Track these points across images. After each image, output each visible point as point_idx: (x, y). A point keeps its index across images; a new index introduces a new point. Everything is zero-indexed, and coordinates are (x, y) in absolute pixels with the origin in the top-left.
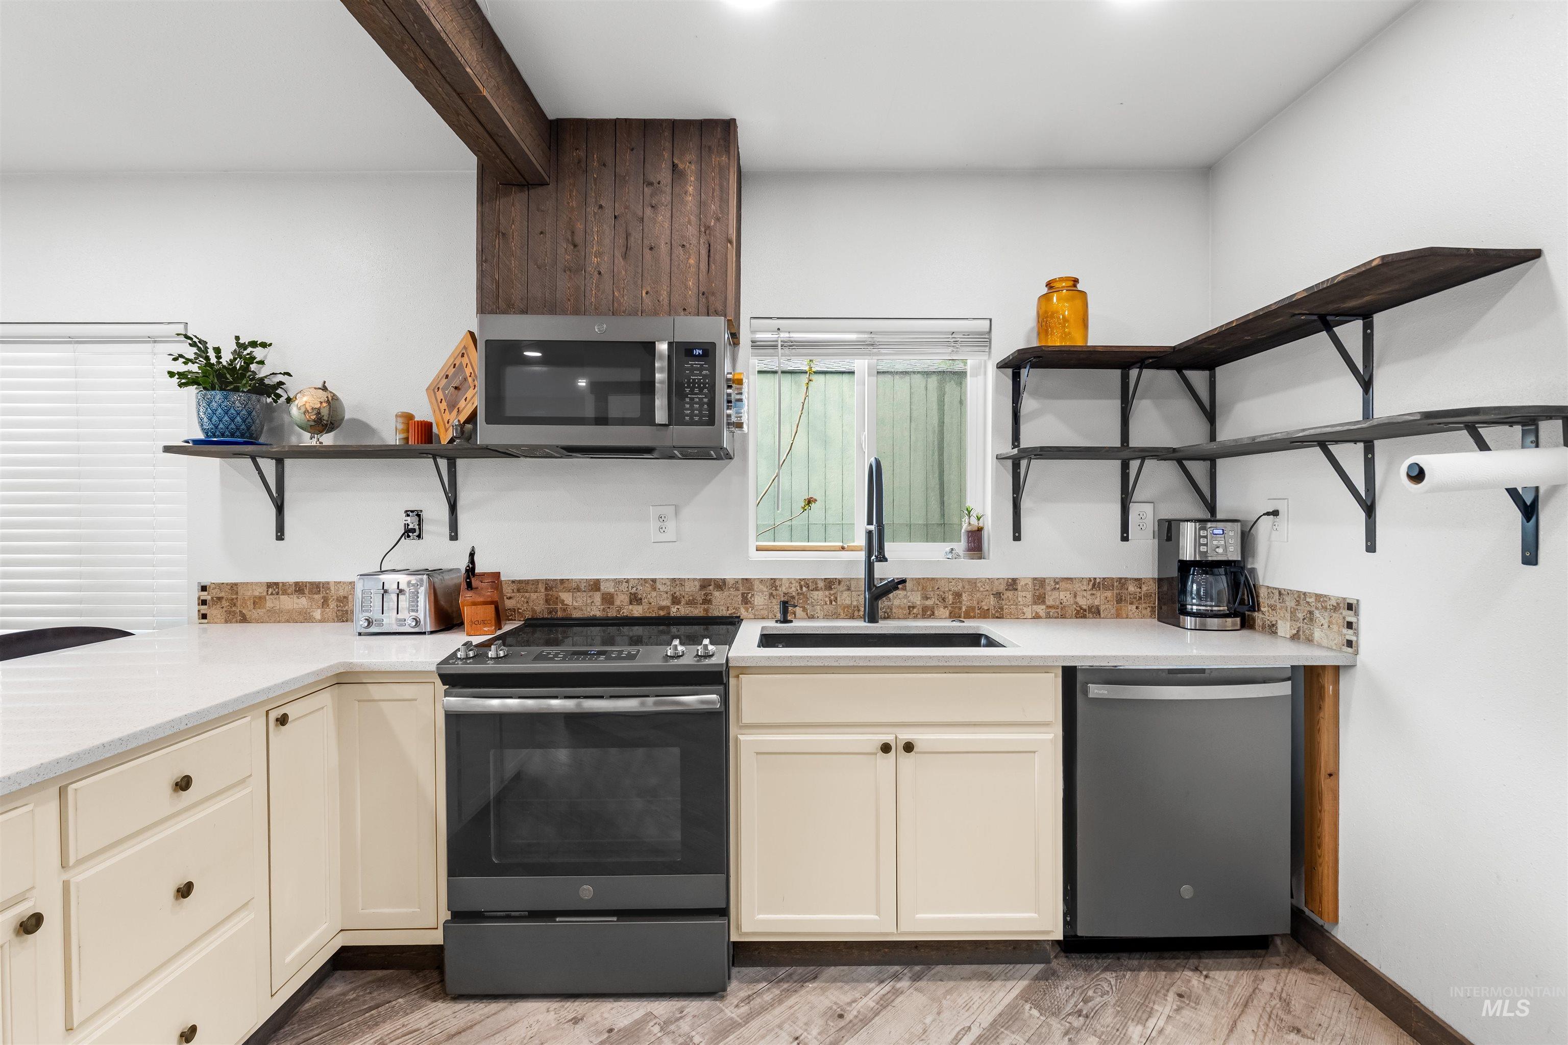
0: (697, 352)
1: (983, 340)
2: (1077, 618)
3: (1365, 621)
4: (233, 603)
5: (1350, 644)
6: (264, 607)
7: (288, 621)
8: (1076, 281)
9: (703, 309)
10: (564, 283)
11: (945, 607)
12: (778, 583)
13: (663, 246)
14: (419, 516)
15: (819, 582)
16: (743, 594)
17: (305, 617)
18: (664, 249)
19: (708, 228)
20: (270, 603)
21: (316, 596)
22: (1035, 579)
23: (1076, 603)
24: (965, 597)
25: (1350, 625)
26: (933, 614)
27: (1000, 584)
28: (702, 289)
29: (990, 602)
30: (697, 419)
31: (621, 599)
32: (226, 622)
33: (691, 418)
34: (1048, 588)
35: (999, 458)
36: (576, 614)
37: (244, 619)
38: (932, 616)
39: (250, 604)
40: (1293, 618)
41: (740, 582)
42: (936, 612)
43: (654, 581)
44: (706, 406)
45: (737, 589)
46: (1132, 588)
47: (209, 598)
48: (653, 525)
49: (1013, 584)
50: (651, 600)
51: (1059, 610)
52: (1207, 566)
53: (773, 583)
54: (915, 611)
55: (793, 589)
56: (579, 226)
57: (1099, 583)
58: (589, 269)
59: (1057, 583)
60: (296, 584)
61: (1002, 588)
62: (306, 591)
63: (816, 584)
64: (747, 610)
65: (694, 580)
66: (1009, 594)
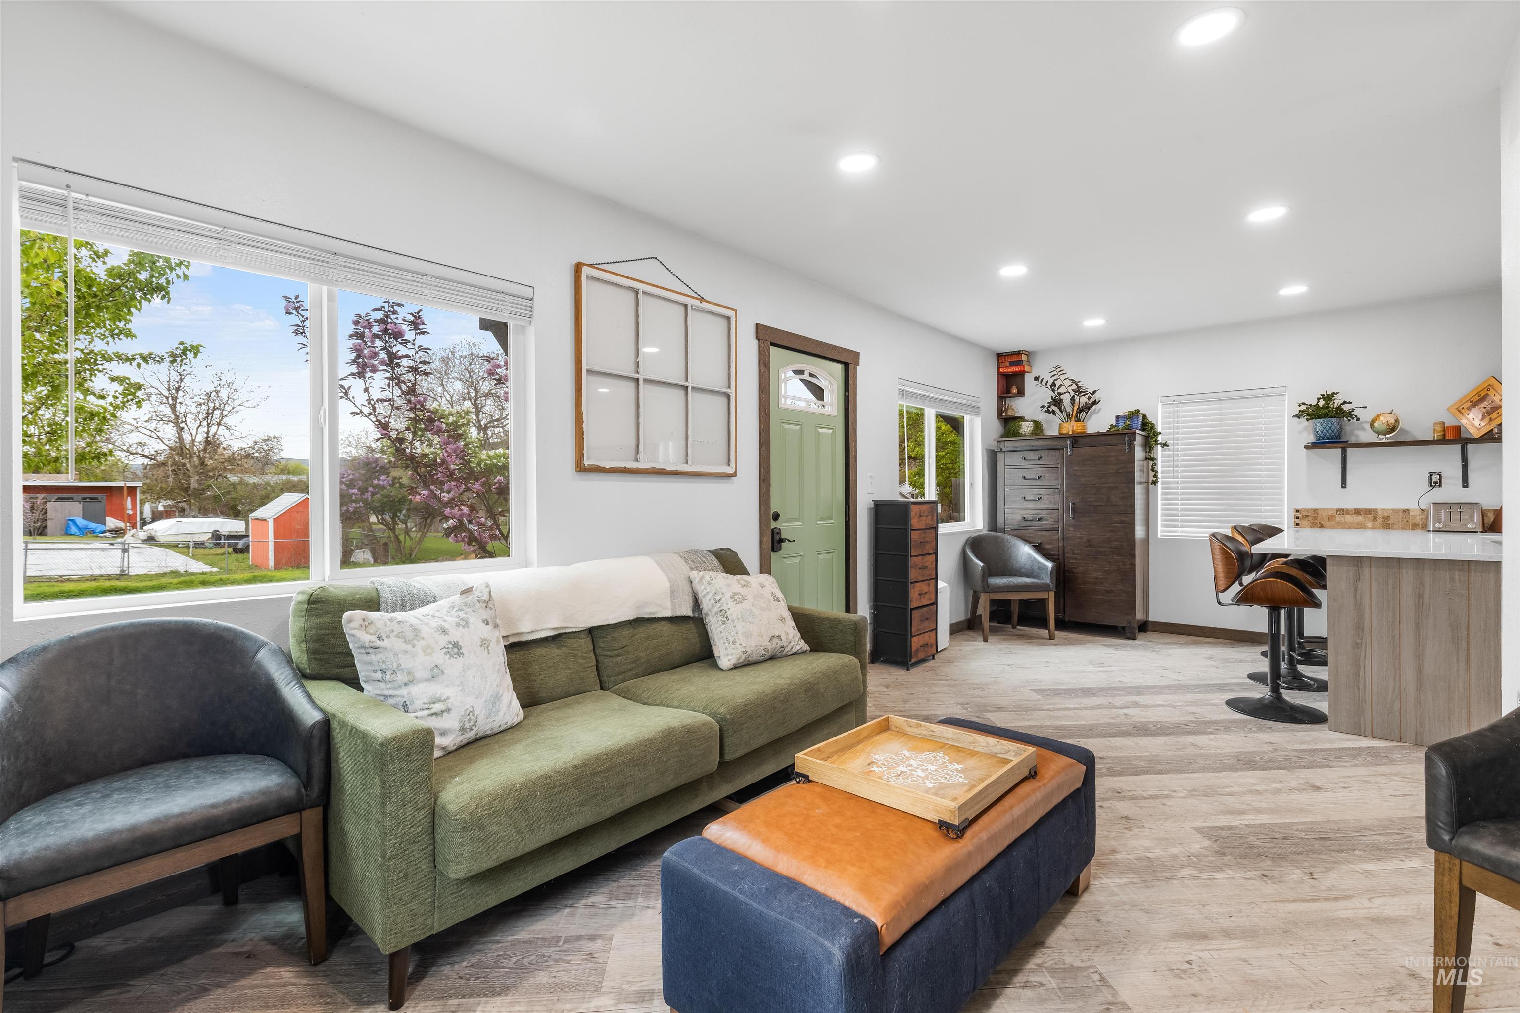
4: (1315, 518)
7: (1350, 528)
14: (1440, 475)
17: (1361, 526)
20: (1339, 518)
21: (1369, 516)
37: (1322, 526)
47: (1300, 516)
60: (1356, 510)
62: (1362, 514)
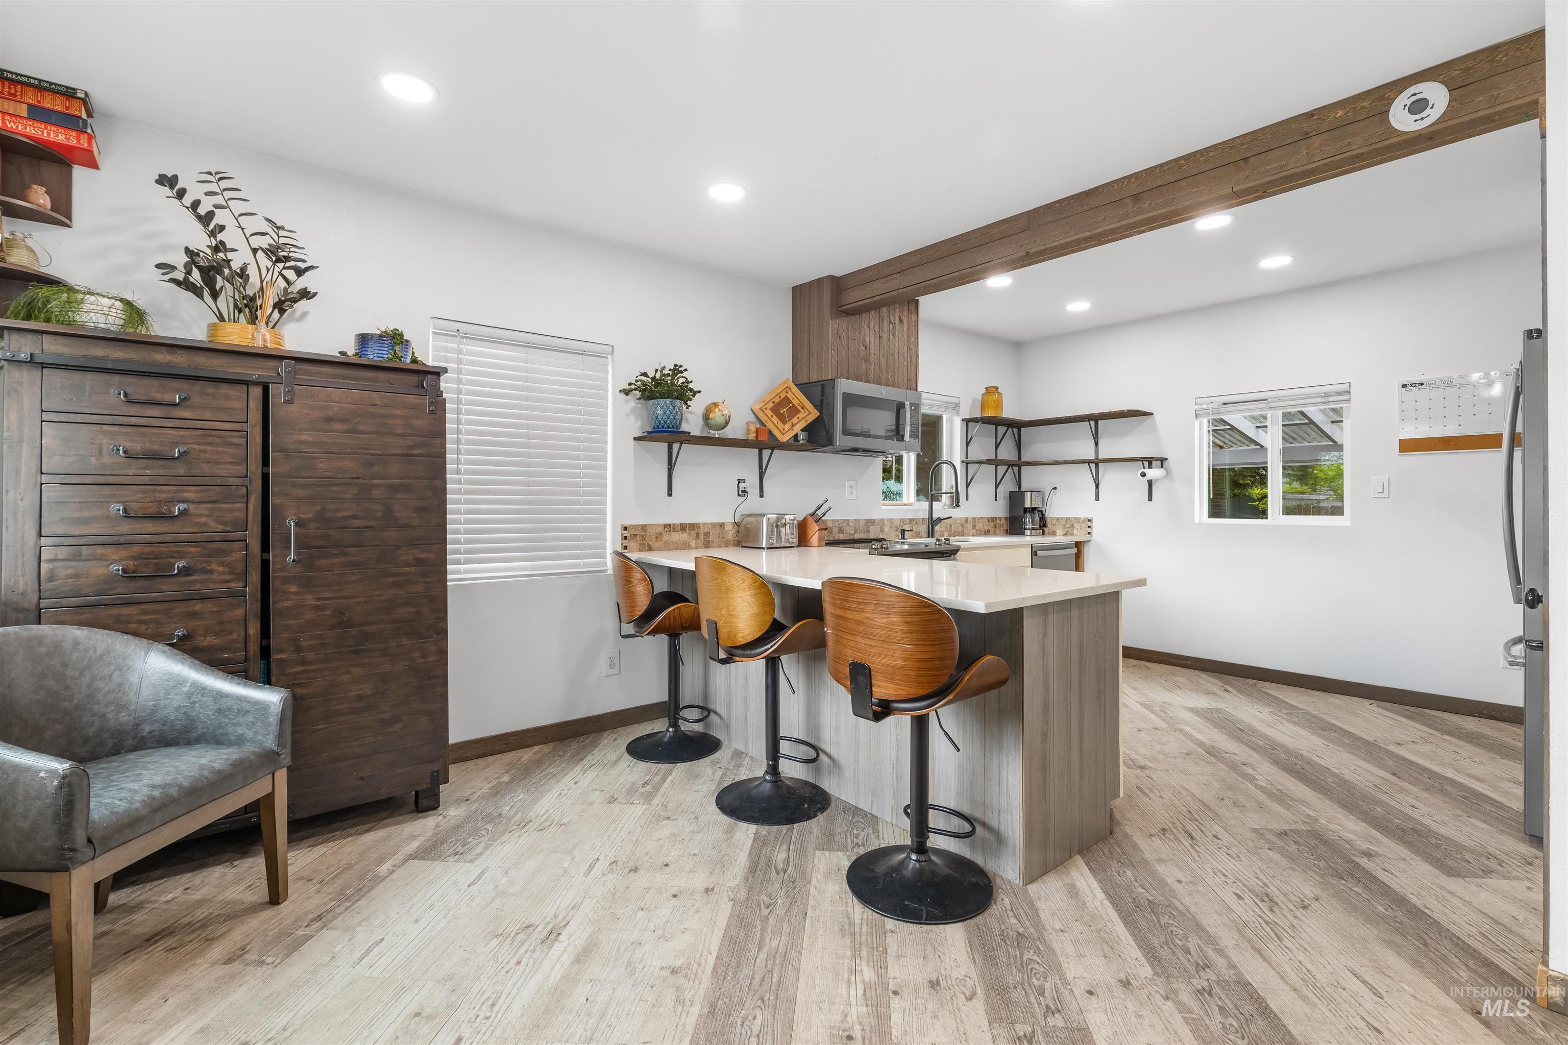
1: (957, 407)
2: (984, 535)
3: (1095, 525)
4: (644, 538)
5: (1089, 533)
6: (662, 540)
7: (676, 549)
8: (997, 388)
11: (947, 531)
12: (893, 521)
13: (896, 354)
14: (745, 482)
17: (686, 546)
19: (910, 349)
20: (665, 537)
21: (692, 532)
22: (972, 518)
25: (1089, 527)
27: (963, 520)
28: (908, 377)
31: (835, 530)
32: (640, 551)
35: (962, 462)
37: (650, 548)
39: (654, 538)
40: (1064, 527)
42: (944, 534)
43: (848, 520)
46: (998, 522)
47: (628, 535)
48: (848, 490)
49: (967, 520)
52: (1033, 510)
53: (891, 521)
56: (867, 339)
57: (990, 519)
59: (979, 520)
60: (681, 524)
62: (687, 529)
63: (906, 521)
64: (882, 535)
66: (966, 525)
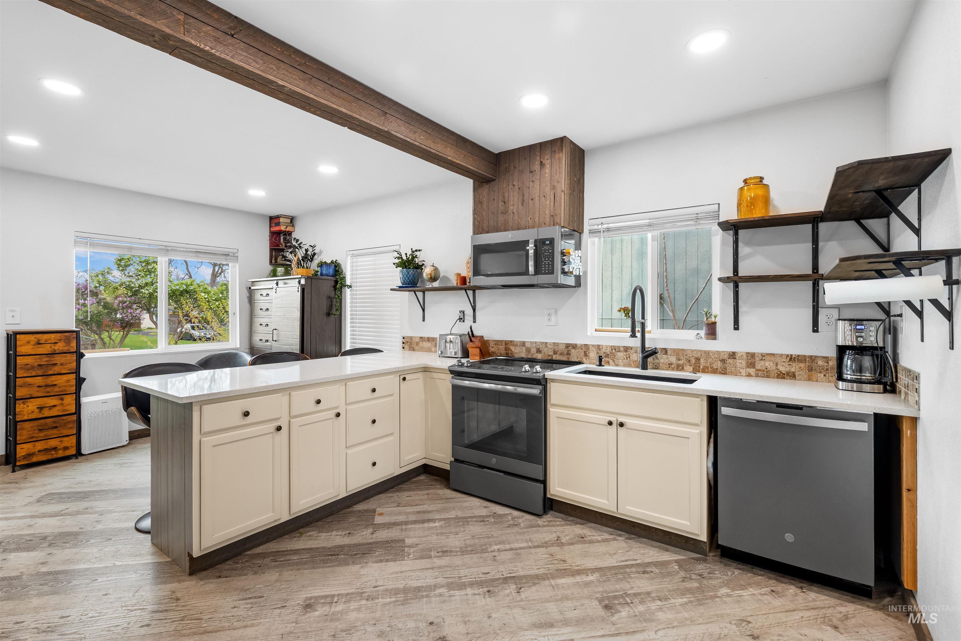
0: (548, 242)
1: (715, 216)
2: (778, 378)
3: (921, 387)
4: (411, 344)
5: (918, 403)
6: (419, 346)
8: (762, 179)
9: (552, 223)
10: (501, 218)
11: (690, 365)
12: (601, 347)
13: (536, 197)
14: (463, 313)
15: (621, 348)
16: (584, 351)
17: (430, 350)
18: (537, 199)
19: (554, 186)
20: (421, 344)
22: (748, 353)
23: (778, 369)
24: (702, 361)
25: (918, 392)
26: (683, 368)
27: (725, 354)
28: (552, 214)
29: (719, 365)
30: (547, 271)
31: (533, 351)
32: (409, 350)
33: (545, 271)
34: (757, 359)
36: (517, 356)
37: (414, 350)
38: (682, 369)
39: (415, 344)
41: (583, 346)
42: (685, 368)
43: (546, 343)
44: (550, 266)
45: (582, 349)
46: (821, 362)
47: (405, 341)
48: (546, 318)
49: (733, 355)
50: (545, 352)
51: (765, 373)
52: (861, 350)
53: (599, 347)
54: (672, 366)
55: (608, 350)
56: (506, 194)
57: (795, 358)
58: (509, 212)
59: (764, 356)
60: (428, 337)
61: (726, 357)
62: (430, 341)
63: (619, 349)
64: (586, 359)
65: (563, 343)
66: (731, 361)
